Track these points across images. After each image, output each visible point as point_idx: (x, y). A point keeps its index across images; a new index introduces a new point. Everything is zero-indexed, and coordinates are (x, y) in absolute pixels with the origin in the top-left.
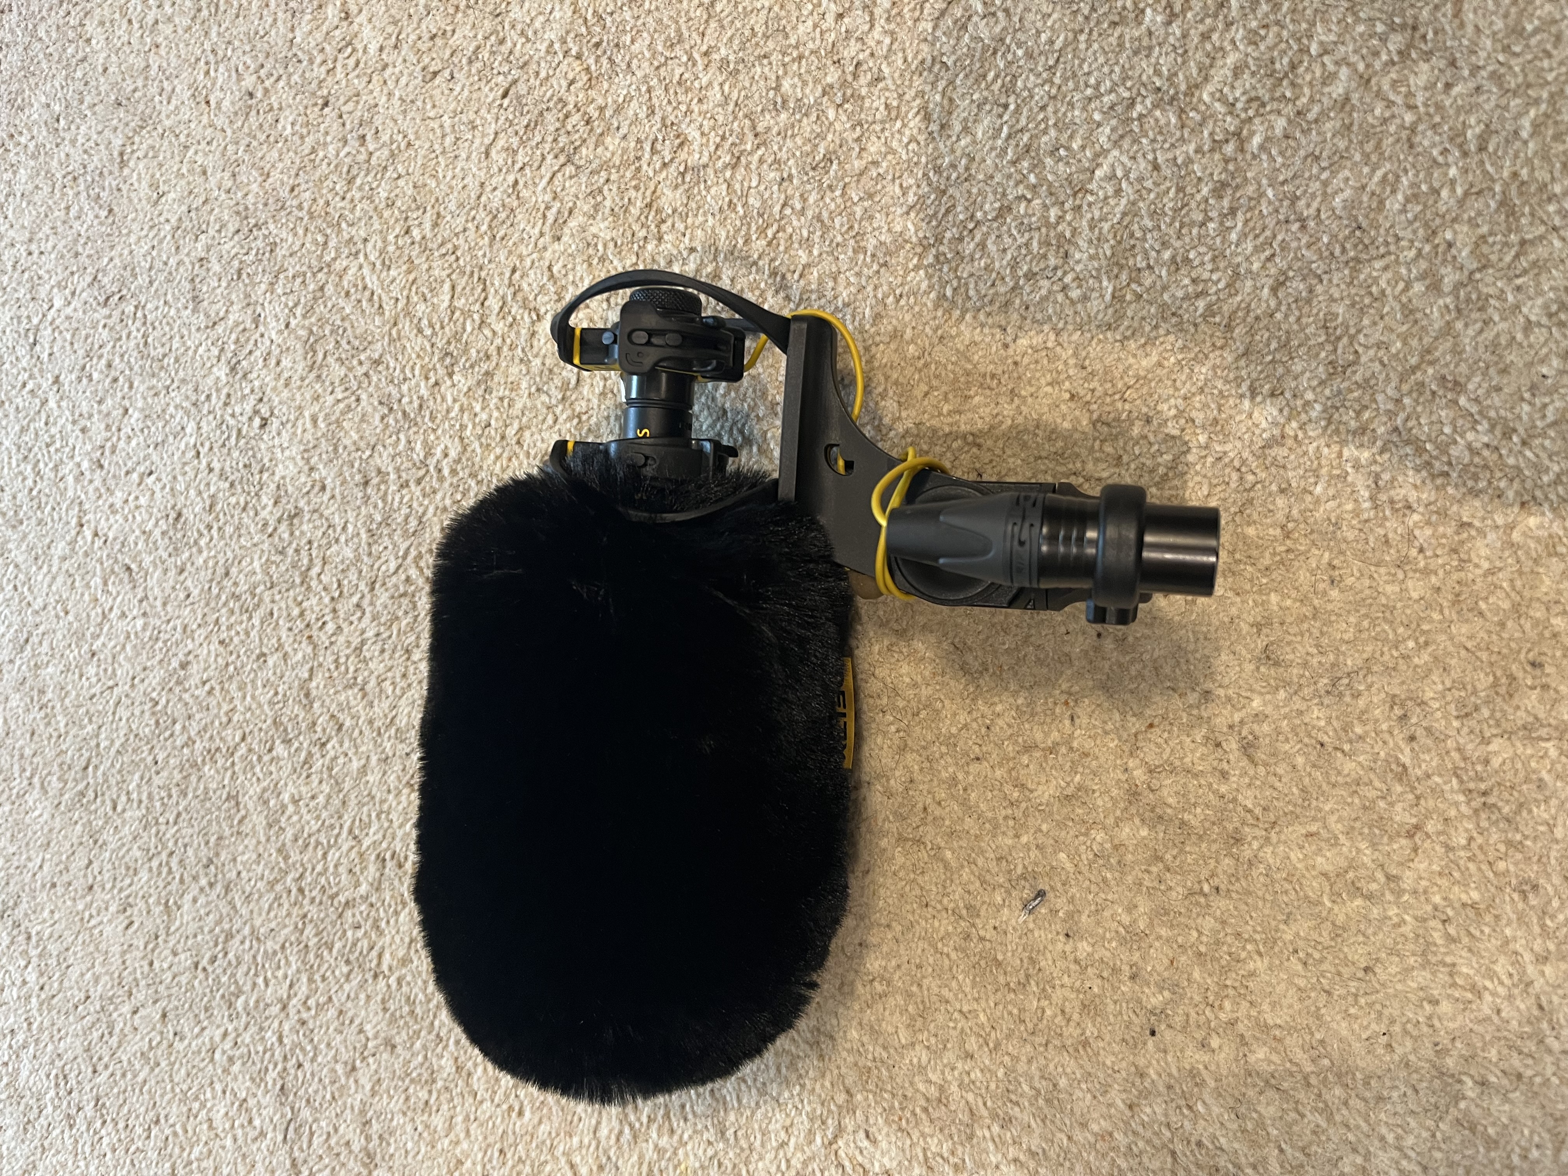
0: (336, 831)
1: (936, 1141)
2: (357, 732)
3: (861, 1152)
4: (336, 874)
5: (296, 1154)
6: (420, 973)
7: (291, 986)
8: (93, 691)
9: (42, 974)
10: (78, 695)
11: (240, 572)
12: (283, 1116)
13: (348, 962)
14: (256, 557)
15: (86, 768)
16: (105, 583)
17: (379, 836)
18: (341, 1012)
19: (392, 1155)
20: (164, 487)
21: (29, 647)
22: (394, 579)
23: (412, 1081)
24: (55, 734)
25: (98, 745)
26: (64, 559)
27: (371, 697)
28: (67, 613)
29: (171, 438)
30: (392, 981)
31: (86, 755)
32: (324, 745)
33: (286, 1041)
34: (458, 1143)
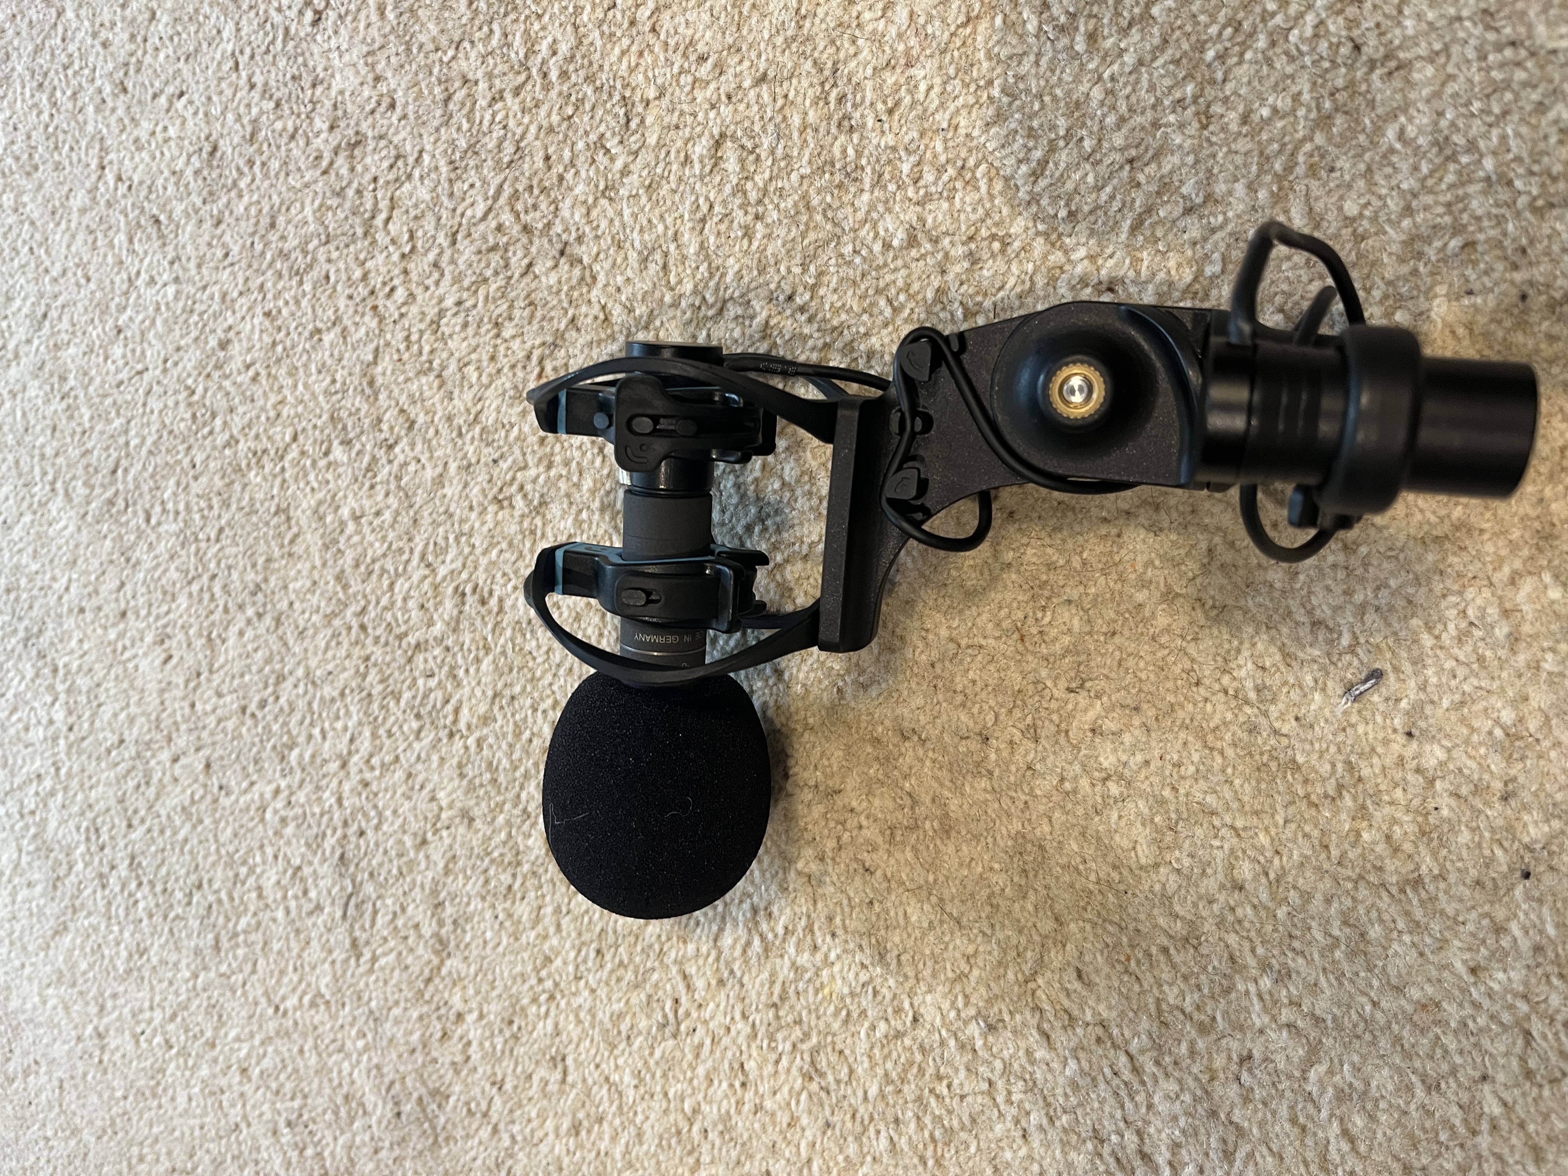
0: (405, 557)
1: (1176, 990)
2: (431, 431)
3: (1068, 995)
4: (405, 610)
5: (357, 933)
6: (504, 735)
7: (352, 740)
8: (120, 376)
9: (70, 713)
10: (103, 382)
11: (289, 222)
12: (342, 889)
13: (418, 716)
14: (308, 202)
15: (114, 472)
16: (131, 241)
17: (458, 564)
18: (410, 775)
19: (467, 945)
20: (196, 113)
21: (47, 324)
22: (482, 227)
23: (493, 861)
24: (79, 430)
25: (127, 444)
26: (83, 211)
27: (449, 386)
28: (88, 280)
29: (205, 45)
30: (471, 742)
31: (115, 455)
32: (391, 447)
33: (346, 803)
34: (546, 937)
